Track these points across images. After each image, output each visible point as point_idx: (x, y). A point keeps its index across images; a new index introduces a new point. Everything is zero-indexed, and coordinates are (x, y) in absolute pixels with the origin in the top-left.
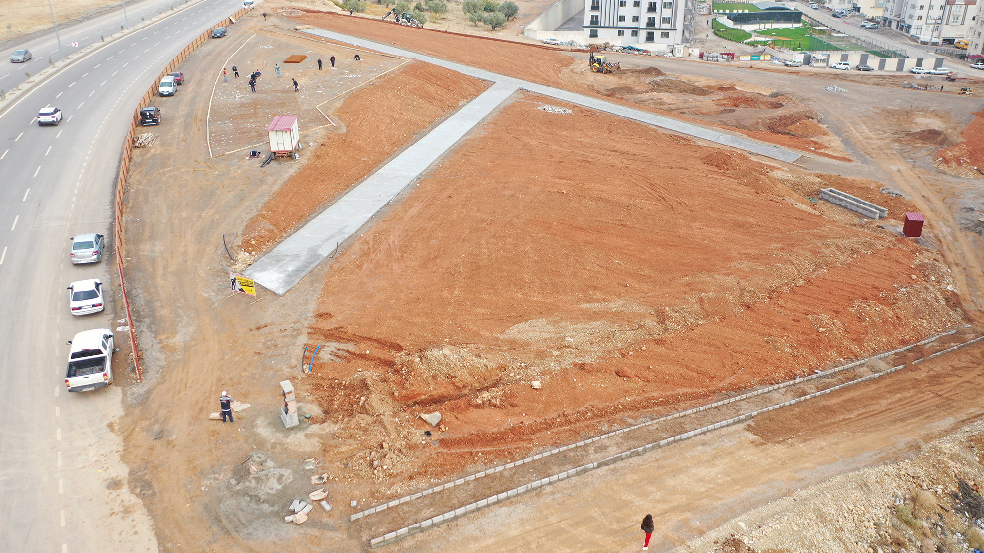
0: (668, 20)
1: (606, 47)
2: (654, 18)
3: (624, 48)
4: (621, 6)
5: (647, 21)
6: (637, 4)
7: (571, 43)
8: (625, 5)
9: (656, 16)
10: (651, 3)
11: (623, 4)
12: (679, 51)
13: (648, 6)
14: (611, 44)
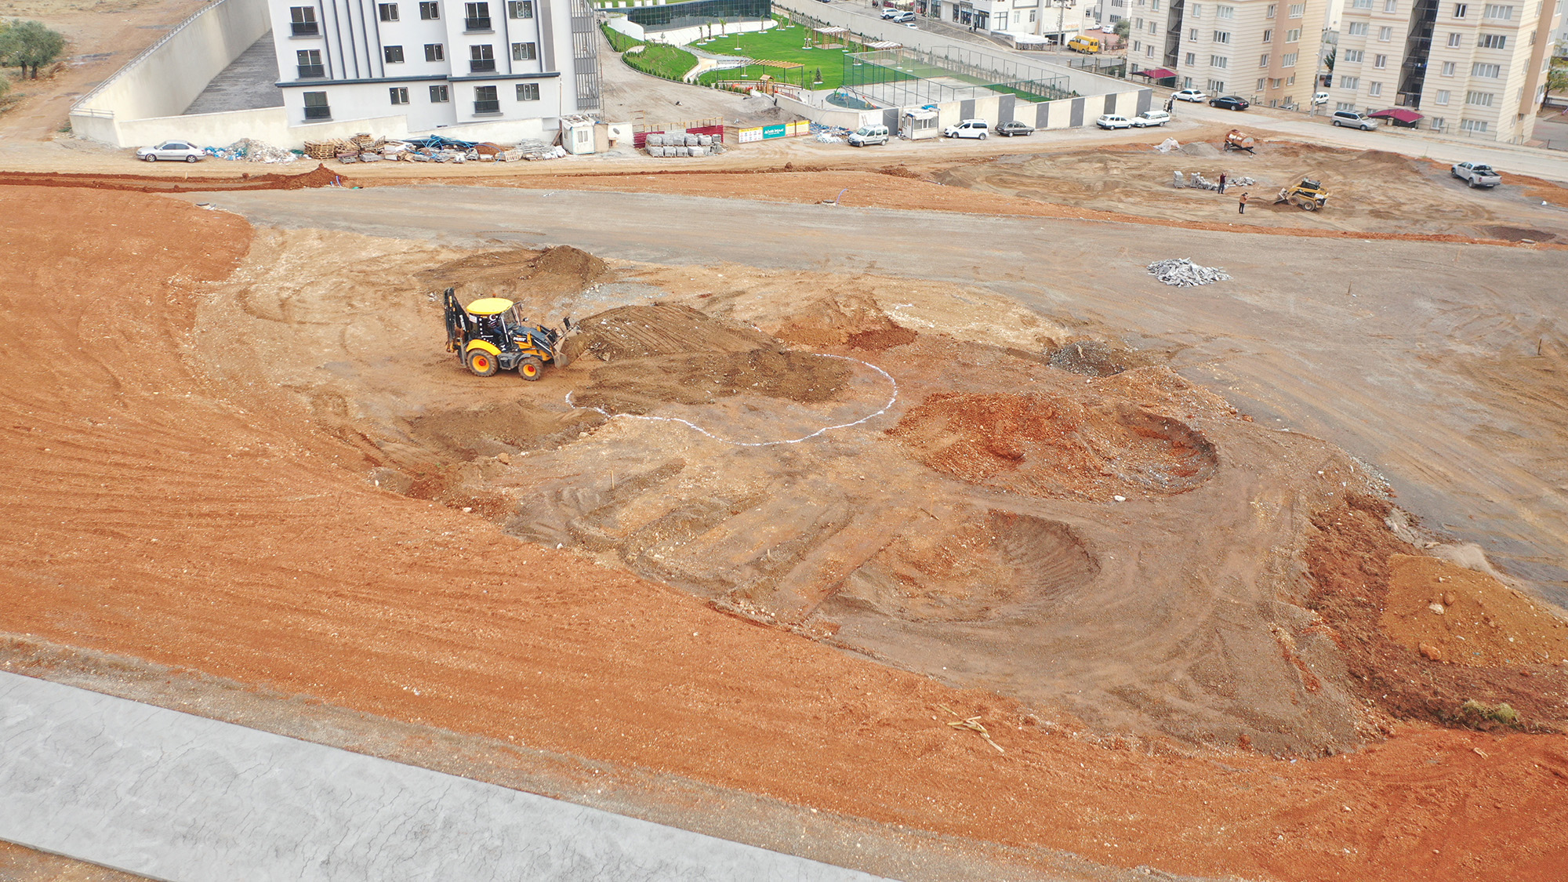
0: (528, 51)
1: (361, 149)
2: (488, 49)
3: (419, 145)
4: (384, 18)
5: (468, 56)
6: (430, 11)
7: (244, 150)
8: (395, 16)
9: (492, 39)
10: (471, 7)
11: (388, 13)
12: (583, 137)
13: (463, 14)
14: (376, 137)
